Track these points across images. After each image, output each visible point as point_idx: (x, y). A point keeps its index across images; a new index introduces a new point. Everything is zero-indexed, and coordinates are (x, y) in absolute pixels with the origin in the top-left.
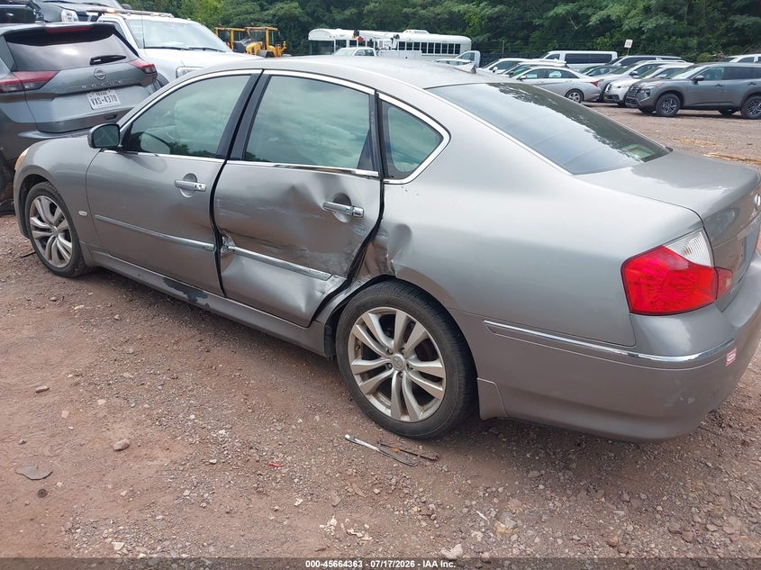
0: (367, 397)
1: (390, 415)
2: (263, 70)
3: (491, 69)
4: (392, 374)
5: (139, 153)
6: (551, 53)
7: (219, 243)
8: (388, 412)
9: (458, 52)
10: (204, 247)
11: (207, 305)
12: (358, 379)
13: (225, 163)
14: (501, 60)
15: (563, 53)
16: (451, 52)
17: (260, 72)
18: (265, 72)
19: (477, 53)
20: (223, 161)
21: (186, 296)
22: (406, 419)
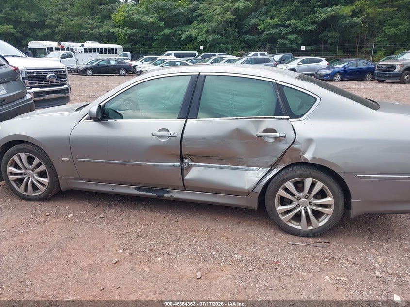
0: (287, 223)
1: (301, 229)
2: (200, 73)
3: (141, 62)
4: (301, 210)
5: (109, 120)
6: (167, 53)
7: (182, 162)
8: (300, 228)
9: (116, 53)
10: (173, 166)
11: (172, 196)
12: (280, 216)
13: (186, 121)
14: (145, 57)
15: (173, 53)
16: (113, 53)
17: (198, 73)
18: (201, 74)
19: (129, 54)
20: (185, 120)
21: (155, 194)
22: (310, 228)
